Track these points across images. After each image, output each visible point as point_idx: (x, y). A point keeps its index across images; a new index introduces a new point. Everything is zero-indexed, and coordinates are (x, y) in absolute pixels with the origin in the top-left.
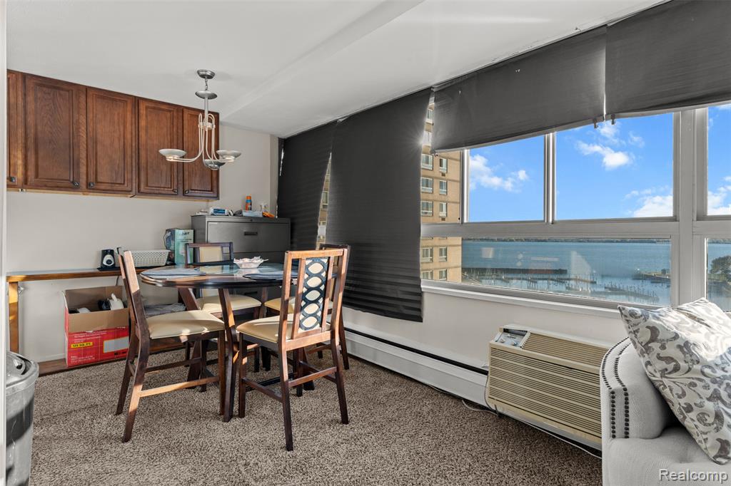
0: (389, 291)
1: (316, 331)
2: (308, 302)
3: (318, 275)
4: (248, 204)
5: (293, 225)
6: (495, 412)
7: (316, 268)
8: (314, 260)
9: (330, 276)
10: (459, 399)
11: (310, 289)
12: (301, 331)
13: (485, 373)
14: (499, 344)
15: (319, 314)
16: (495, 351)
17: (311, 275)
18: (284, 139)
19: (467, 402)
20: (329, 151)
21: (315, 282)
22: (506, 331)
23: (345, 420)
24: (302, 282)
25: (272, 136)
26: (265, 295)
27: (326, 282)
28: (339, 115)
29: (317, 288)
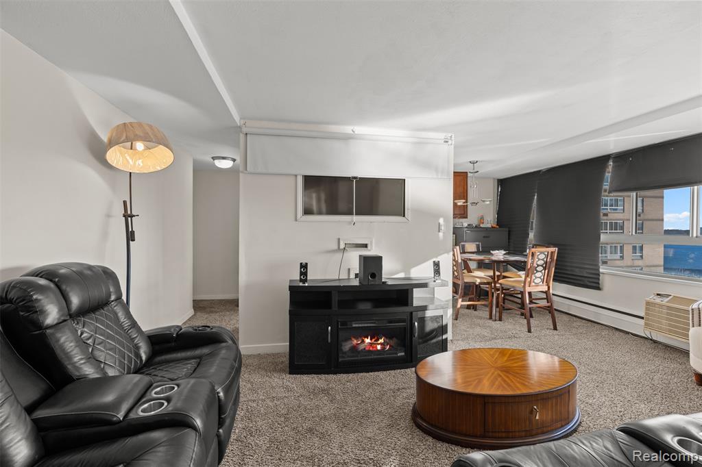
0: (577, 272)
1: (541, 285)
2: (537, 271)
3: (543, 260)
4: (482, 219)
5: (509, 231)
6: (651, 340)
7: (542, 256)
8: (541, 253)
9: (548, 260)
10: (628, 333)
11: (538, 266)
12: (533, 284)
13: (642, 318)
14: (652, 300)
15: (542, 277)
16: (649, 304)
17: (539, 259)
18: (501, 180)
19: (632, 334)
20: (535, 193)
21: (541, 262)
22: (658, 295)
23: (555, 328)
24: (535, 262)
25: (494, 179)
26: (502, 270)
27: (546, 263)
28: (543, 167)
29: (542, 266)
